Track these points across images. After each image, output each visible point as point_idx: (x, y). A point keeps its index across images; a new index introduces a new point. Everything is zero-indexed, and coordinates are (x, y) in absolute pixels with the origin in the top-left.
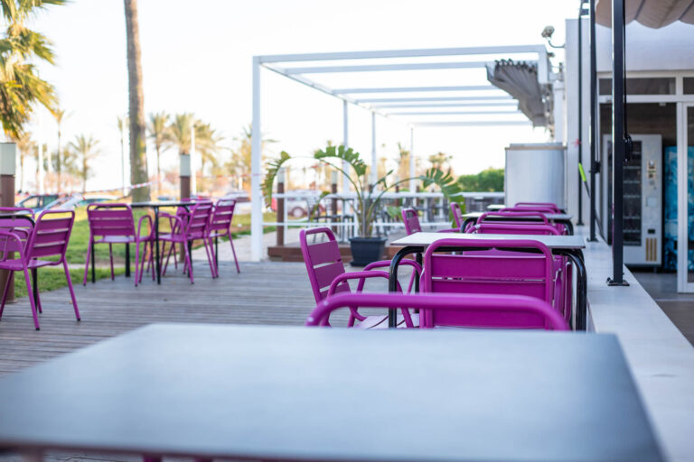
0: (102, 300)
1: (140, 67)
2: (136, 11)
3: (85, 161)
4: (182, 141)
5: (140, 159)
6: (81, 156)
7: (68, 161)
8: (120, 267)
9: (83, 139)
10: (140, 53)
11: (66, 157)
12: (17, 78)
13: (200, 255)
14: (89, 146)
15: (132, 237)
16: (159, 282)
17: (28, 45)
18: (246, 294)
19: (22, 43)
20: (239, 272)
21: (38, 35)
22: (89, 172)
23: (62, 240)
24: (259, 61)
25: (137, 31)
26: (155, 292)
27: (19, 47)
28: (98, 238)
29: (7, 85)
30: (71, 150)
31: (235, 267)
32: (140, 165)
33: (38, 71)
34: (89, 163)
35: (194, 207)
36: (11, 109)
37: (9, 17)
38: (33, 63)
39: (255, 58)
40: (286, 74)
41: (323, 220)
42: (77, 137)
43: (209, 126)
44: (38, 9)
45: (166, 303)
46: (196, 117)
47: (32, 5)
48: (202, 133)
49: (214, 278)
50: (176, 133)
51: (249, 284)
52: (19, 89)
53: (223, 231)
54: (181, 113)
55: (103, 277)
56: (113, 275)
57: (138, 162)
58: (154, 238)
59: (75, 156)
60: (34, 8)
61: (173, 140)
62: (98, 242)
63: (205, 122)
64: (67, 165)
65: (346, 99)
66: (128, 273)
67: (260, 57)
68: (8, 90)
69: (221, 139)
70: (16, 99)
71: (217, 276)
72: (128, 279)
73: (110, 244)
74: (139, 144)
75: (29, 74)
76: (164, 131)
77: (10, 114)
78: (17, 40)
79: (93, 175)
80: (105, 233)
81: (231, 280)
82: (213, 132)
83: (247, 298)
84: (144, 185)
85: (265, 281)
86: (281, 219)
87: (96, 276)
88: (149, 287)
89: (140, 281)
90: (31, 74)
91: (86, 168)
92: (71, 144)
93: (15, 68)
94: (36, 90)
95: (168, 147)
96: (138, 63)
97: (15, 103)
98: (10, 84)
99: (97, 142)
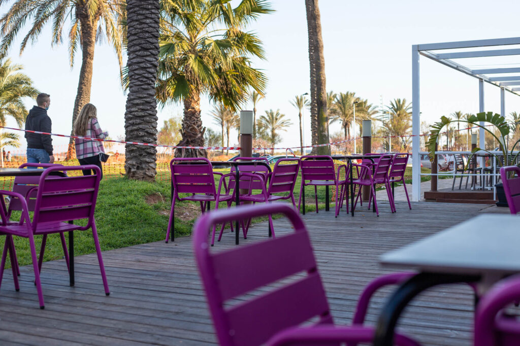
0: (315, 227)
1: (323, 58)
2: (319, 16)
3: (273, 130)
4: (345, 115)
5: (323, 126)
6: (270, 127)
7: (261, 130)
8: (322, 205)
9: (272, 114)
10: (323, 46)
11: (259, 128)
12: (235, 67)
13: (381, 195)
14: (276, 119)
15: (332, 181)
16: (353, 215)
17: (243, 43)
18: (422, 225)
19: (238, 42)
20: (411, 209)
21: (249, 36)
22: (276, 138)
23: (291, 181)
24: (418, 50)
25: (320, 30)
26: (351, 221)
27: (236, 45)
28: (307, 182)
29: (228, 73)
30: (264, 122)
31: (408, 205)
32: (323, 131)
33: (249, 62)
34: (276, 131)
35: (379, 159)
36: (231, 90)
37: (228, 23)
38: (246, 57)
39: (414, 46)
40: (437, 59)
41: (467, 172)
42: (266, 112)
43: (365, 102)
44: (248, 16)
45: (362, 229)
46: (356, 96)
47: (244, 14)
48: (360, 108)
49: (393, 213)
50: (341, 109)
51: (421, 218)
52: (237, 76)
53: (399, 178)
54: (344, 93)
55: (310, 210)
56: (317, 210)
57: (321, 129)
58: (349, 183)
59: (267, 127)
60: (246, 16)
61: (339, 114)
62: (307, 185)
63: (363, 99)
64: (260, 133)
65: (482, 78)
66: (327, 208)
67: (418, 46)
68: (229, 77)
69: (374, 113)
70: (234, 82)
71: (395, 212)
72: (328, 212)
73: (316, 186)
74: (323, 115)
75: (243, 64)
76: (332, 107)
77: (230, 94)
78: (234, 40)
79: (280, 141)
80: (311, 178)
81: (406, 215)
82: (369, 107)
83: (424, 227)
84: (325, 145)
85: (433, 216)
86: (435, 171)
87: (306, 210)
88: (344, 218)
89: (338, 214)
90: (245, 64)
91: (274, 136)
92: (263, 117)
93: (233, 60)
94: (249, 76)
95: (335, 120)
96: (320, 55)
97: (234, 86)
98: (230, 72)
99: (282, 116)
